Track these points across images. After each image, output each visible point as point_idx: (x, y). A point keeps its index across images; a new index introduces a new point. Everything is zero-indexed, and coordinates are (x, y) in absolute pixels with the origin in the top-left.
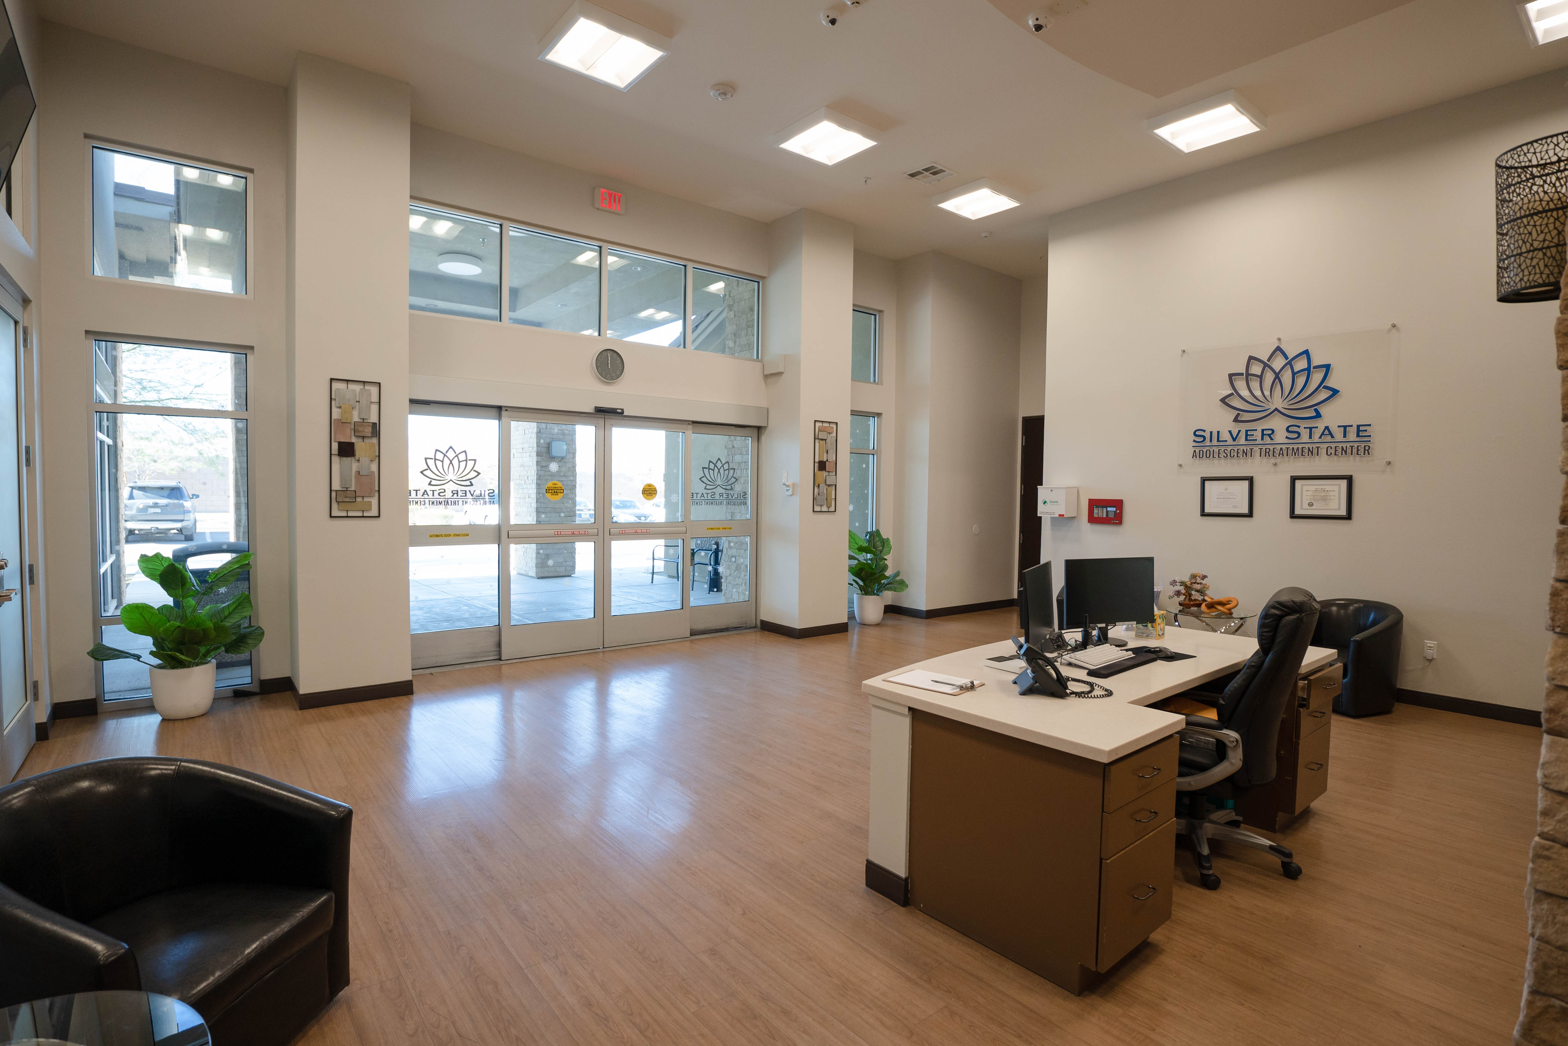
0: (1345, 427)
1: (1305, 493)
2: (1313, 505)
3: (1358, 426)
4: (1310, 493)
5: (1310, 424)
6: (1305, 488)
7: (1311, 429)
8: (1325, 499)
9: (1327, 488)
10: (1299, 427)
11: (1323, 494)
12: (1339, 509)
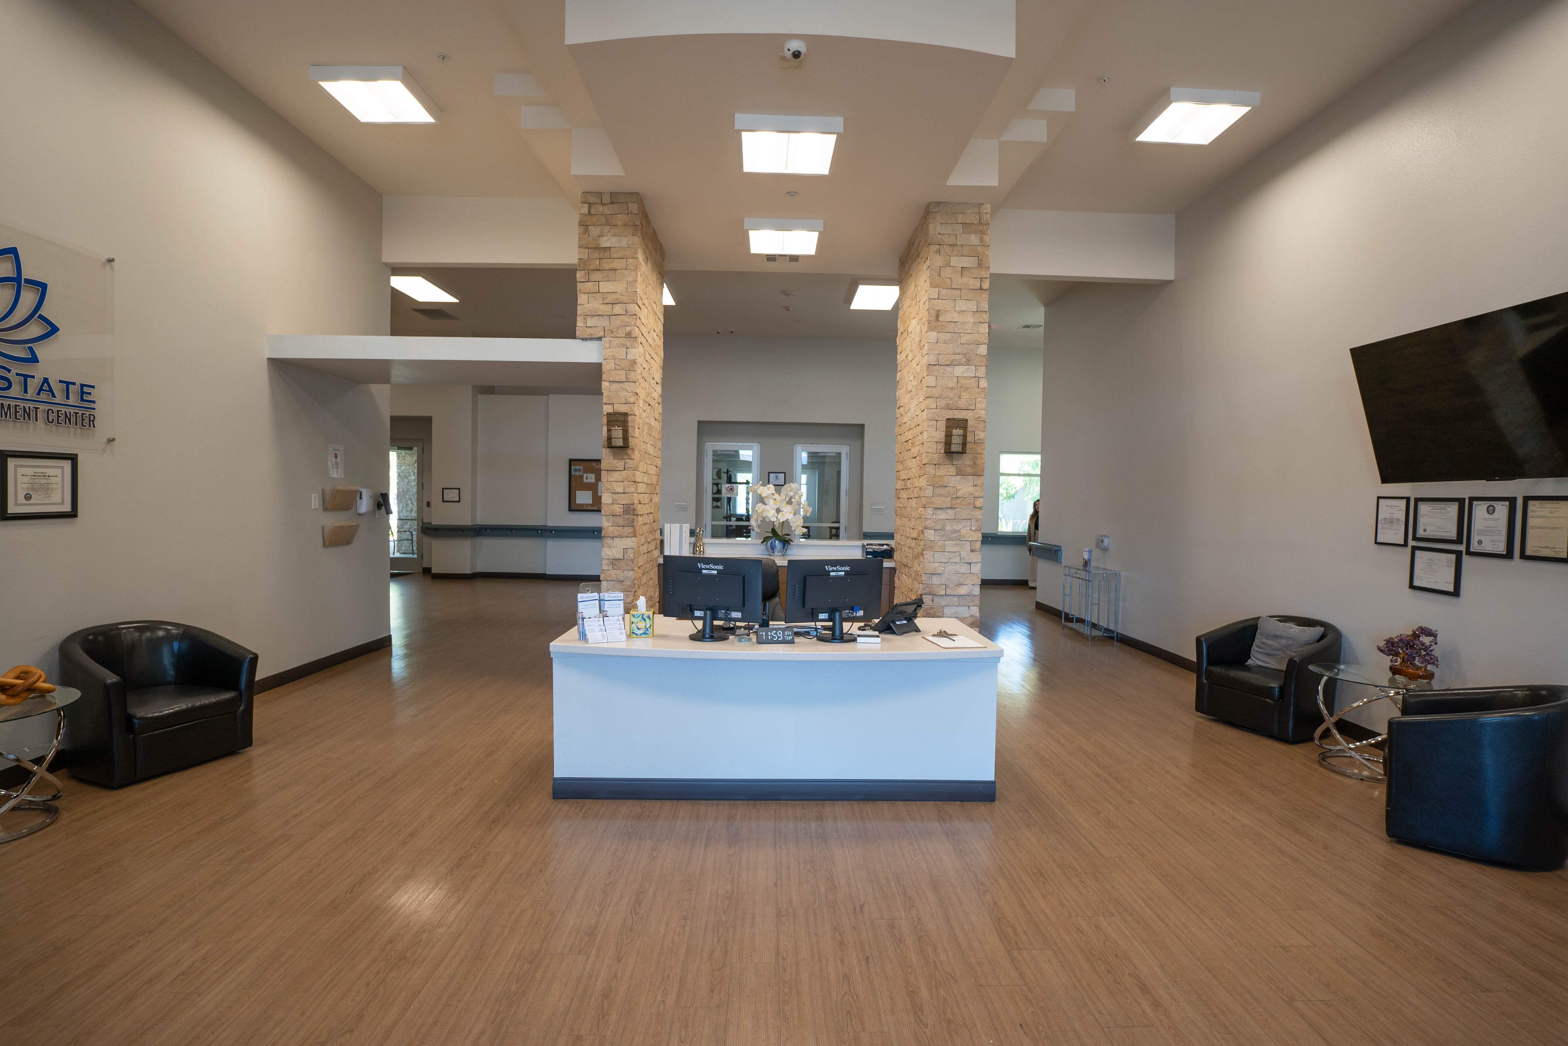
0: (68, 384)
1: (20, 479)
2: (30, 498)
3: (82, 386)
4: (26, 479)
5: (26, 369)
6: (20, 471)
7: (26, 377)
8: (46, 489)
9: (49, 472)
10: (9, 371)
11: (44, 481)
12: (62, 503)
